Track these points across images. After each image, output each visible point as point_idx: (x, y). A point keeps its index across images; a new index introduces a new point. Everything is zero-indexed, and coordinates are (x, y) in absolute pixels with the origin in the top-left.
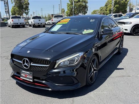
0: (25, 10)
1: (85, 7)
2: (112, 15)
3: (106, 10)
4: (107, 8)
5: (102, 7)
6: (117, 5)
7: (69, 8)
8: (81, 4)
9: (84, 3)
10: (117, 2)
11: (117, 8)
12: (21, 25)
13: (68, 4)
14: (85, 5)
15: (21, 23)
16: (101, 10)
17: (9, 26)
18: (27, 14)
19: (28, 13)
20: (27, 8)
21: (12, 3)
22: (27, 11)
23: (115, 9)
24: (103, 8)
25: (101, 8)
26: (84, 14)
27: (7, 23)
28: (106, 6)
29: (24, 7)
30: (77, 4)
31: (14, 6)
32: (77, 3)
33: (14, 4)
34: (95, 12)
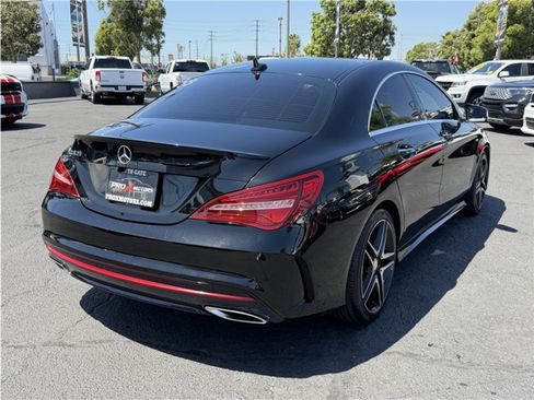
0: (150, 37)
1: (385, 30)
3: (470, 46)
4: (473, 36)
5: (452, 31)
6: (518, 27)
7: (318, 32)
8: (367, 19)
9: (381, 16)
10: (519, 12)
11: (514, 36)
12: (131, 94)
13: (314, 15)
14: (385, 21)
15: (129, 87)
16: (449, 43)
17: (85, 97)
18: (155, 50)
19: (159, 47)
20: (156, 29)
21: (101, 8)
22: (155, 42)
23: (509, 41)
24: (455, 37)
25: (450, 38)
26: (380, 56)
27: (77, 85)
28: (469, 27)
29: (146, 23)
30: (354, 17)
31: (109, 21)
32: (352, 12)
33: (108, 10)
34: (420, 49)
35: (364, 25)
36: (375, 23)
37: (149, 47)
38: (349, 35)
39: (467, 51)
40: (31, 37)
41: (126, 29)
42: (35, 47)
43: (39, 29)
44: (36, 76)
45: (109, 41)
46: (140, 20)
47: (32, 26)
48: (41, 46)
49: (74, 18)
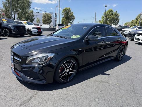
0: (70, 20)
1: (118, 20)
2: (137, 27)
3: (136, 23)
4: (137, 21)
5: (133, 20)
7: (103, 19)
8: (113, 17)
13: (102, 16)
14: (117, 17)
16: (132, 22)
19: (72, 22)
22: (71, 21)
24: (134, 21)
28: (137, 19)
30: (110, 17)
31: (63, 17)
32: (110, 15)
33: (63, 15)
34: (127, 23)
35: (112, 18)
36: (115, 18)
37: (70, 22)
38: (109, 20)
39: (136, 24)
40: (50, 20)
41: (66, 19)
42: (51, 22)
43: (51, 19)
44: (50, 27)
45: (63, 21)
46: (69, 17)
47: (50, 18)
48: (52, 22)
49: (55, 17)
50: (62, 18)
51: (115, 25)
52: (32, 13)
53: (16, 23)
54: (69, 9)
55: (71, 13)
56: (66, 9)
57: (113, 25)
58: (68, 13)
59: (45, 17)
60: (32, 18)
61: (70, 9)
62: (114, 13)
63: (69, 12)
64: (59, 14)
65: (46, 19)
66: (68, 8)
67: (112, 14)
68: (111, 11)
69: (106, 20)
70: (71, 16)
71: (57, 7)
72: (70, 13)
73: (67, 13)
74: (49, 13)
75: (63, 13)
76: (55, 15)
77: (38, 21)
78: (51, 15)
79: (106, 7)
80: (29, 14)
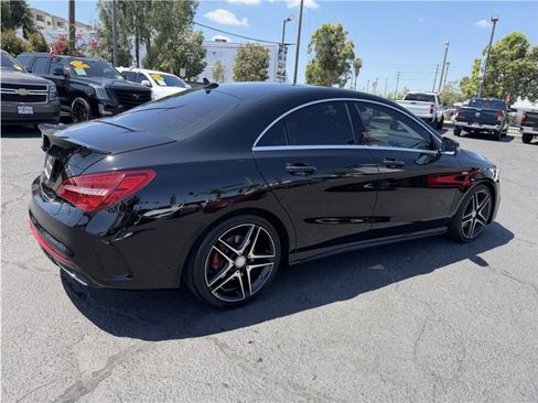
36: (532, 70)
37: (339, 82)
40: (261, 72)
41: (324, 68)
42: (264, 78)
43: (267, 66)
45: (310, 76)
46: (335, 62)
47: (264, 64)
48: (267, 78)
49: (280, 58)
50: (307, 64)
51: (530, 98)
52: (201, 43)
53: (120, 78)
54: (341, 29)
55: (343, 46)
56: (326, 31)
57: (523, 99)
58: (333, 45)
59: (243, 57)
60: (197, 60)
61: (344, 31)
62: (530, 51)
63: (338, 40)
64: (298, 49)
65: (248, 66)
66: (334, 26)
67: (521, 54)
68: (518, 39)
69: (493, 77)
70: (345, 56)
71: (289, 20)
72: (340, 43)
73: (331, 45)
74: (262, 44)
75: (313, 46)
76: (280, 51)
77: (218, 73)
78: (268, 51)
79: (495, 21)
80: (189, 46)
